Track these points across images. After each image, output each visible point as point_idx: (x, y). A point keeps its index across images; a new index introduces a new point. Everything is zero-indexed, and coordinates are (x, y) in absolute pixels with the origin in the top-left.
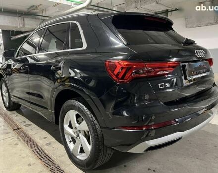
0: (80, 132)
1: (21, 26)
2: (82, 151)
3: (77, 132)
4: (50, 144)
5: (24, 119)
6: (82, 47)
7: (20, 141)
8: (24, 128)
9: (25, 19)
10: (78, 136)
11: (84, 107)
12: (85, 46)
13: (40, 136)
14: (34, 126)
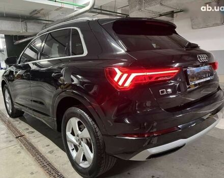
0: (82, 139)
1: (24, 30)
2: (84, 159)
3: (79, 140)
4: (53, 151)
5: (27, 126)
6: (83, 53)
7: (23, 149)
8: (27, 135)
9: (28, 23)
10: (80, 144)
11: (86, 114)
12: (86, 53)
13: (43, 143)
14: (37, 133)
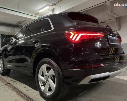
1: (12, 32)
3: (46, 78)
5: (12, 79)
10: (47, 80)
12: (53, 28)
13: (22, 87)
14: (18, 82)
